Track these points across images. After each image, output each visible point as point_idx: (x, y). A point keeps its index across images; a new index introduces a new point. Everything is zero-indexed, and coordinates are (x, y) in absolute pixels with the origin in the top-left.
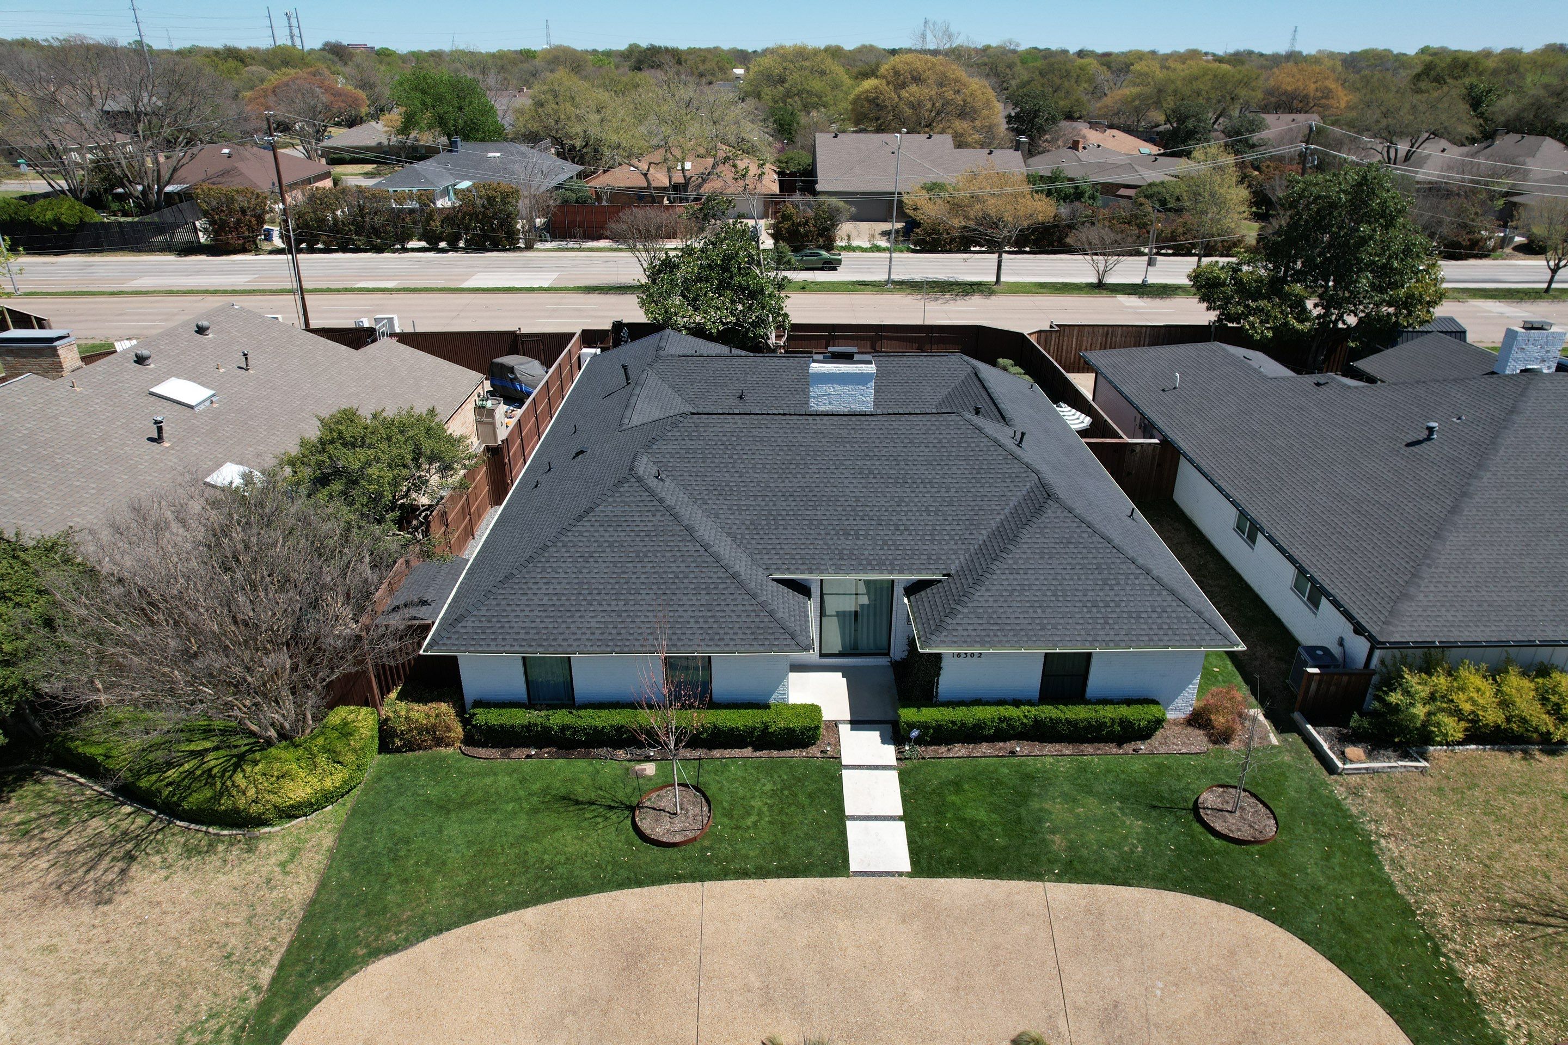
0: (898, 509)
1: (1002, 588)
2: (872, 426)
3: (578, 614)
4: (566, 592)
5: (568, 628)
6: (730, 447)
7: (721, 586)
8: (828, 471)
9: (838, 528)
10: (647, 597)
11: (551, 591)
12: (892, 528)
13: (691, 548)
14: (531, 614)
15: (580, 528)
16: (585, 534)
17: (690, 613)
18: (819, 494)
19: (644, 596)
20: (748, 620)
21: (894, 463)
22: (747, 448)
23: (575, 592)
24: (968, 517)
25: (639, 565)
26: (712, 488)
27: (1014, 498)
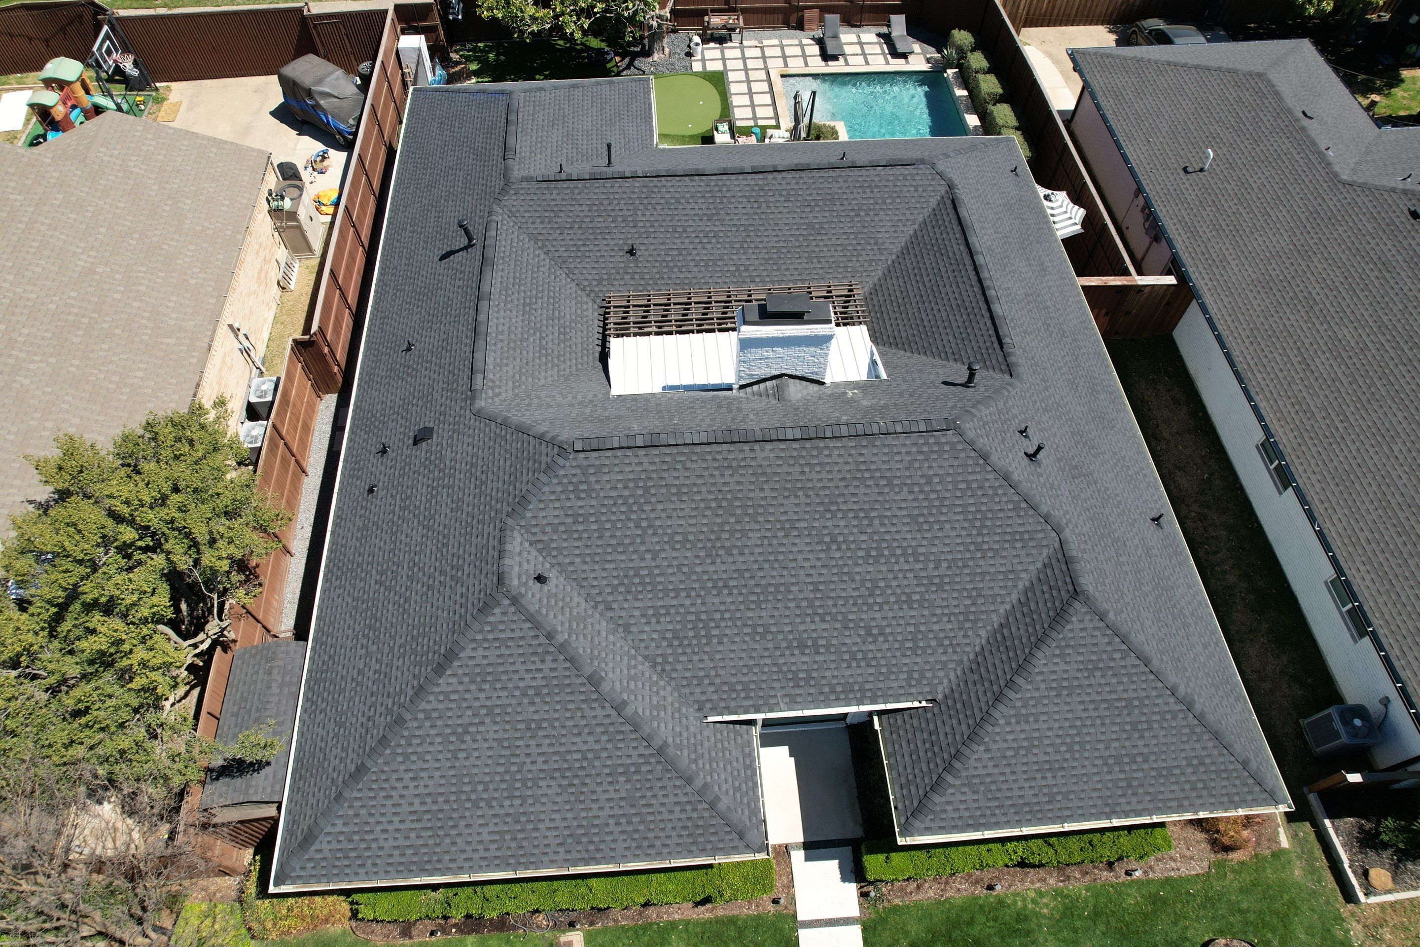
0: (871, 601)
1: (1005, 745)
2: (836, 459)
3: (463, 823)
4: (442, 790)
5: (454, 843)
6: (635, 508)
7: (644, 769)
8: (775, 542)
9: (790, 637)
10: (549, 792)
11: (422, 790)
12: (862, 632)
13: (600, 712)
14: (402, 827)
15: (444, 688)
16: (453, 697)
17: (607, 812)
18: (763, 582)
19: (545, 790)
20: (684, 816)
21: (865, 522)
22: (660, 507)
23: (454, 789)
24: (962, 609)
25: (532, 743)
26: (616, 582)
27: (1024, 575)
